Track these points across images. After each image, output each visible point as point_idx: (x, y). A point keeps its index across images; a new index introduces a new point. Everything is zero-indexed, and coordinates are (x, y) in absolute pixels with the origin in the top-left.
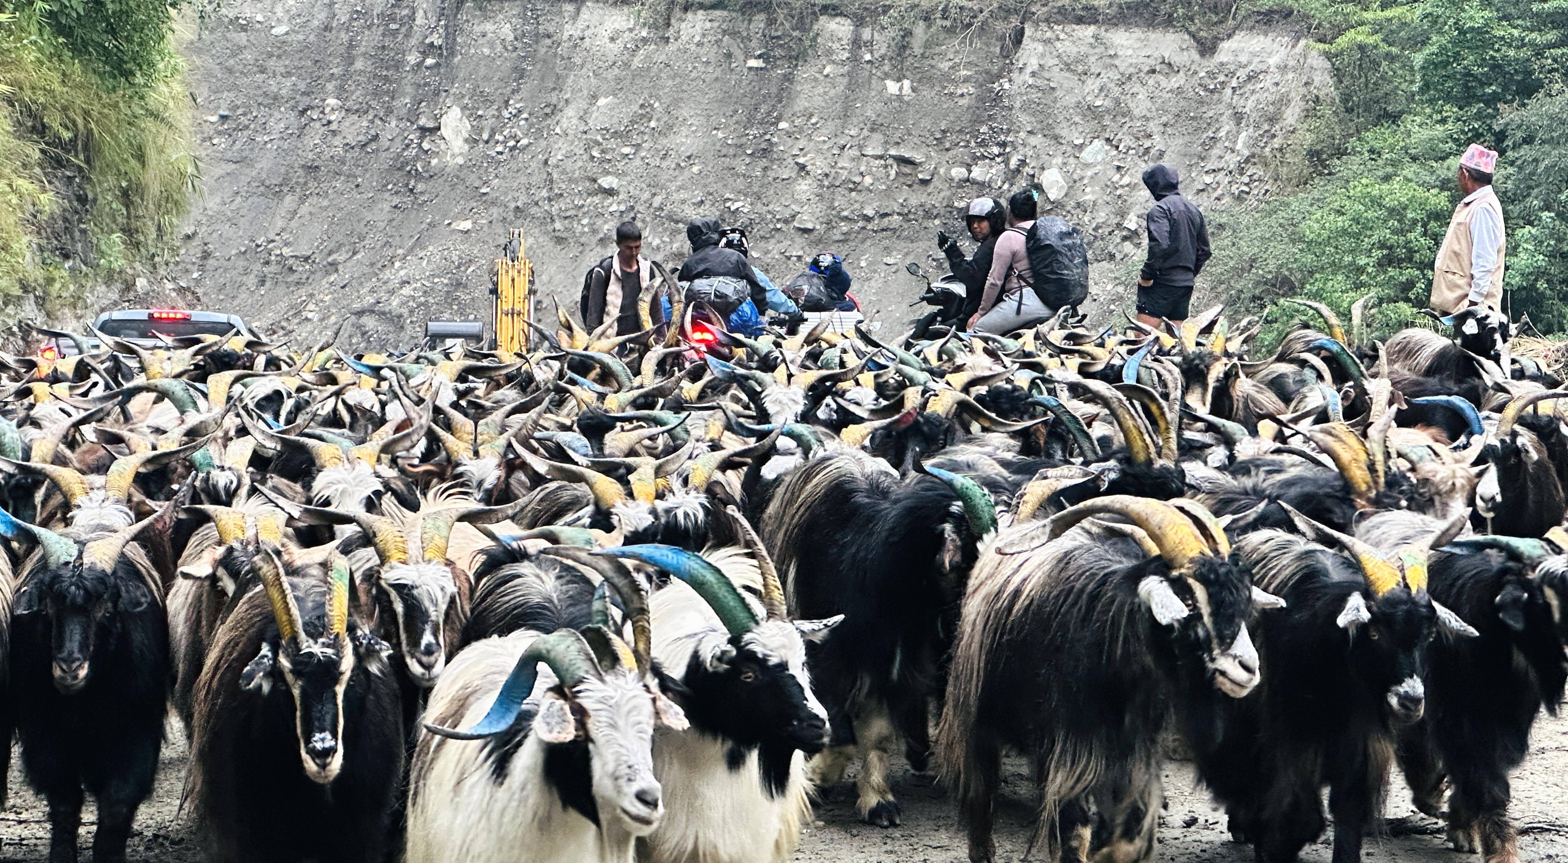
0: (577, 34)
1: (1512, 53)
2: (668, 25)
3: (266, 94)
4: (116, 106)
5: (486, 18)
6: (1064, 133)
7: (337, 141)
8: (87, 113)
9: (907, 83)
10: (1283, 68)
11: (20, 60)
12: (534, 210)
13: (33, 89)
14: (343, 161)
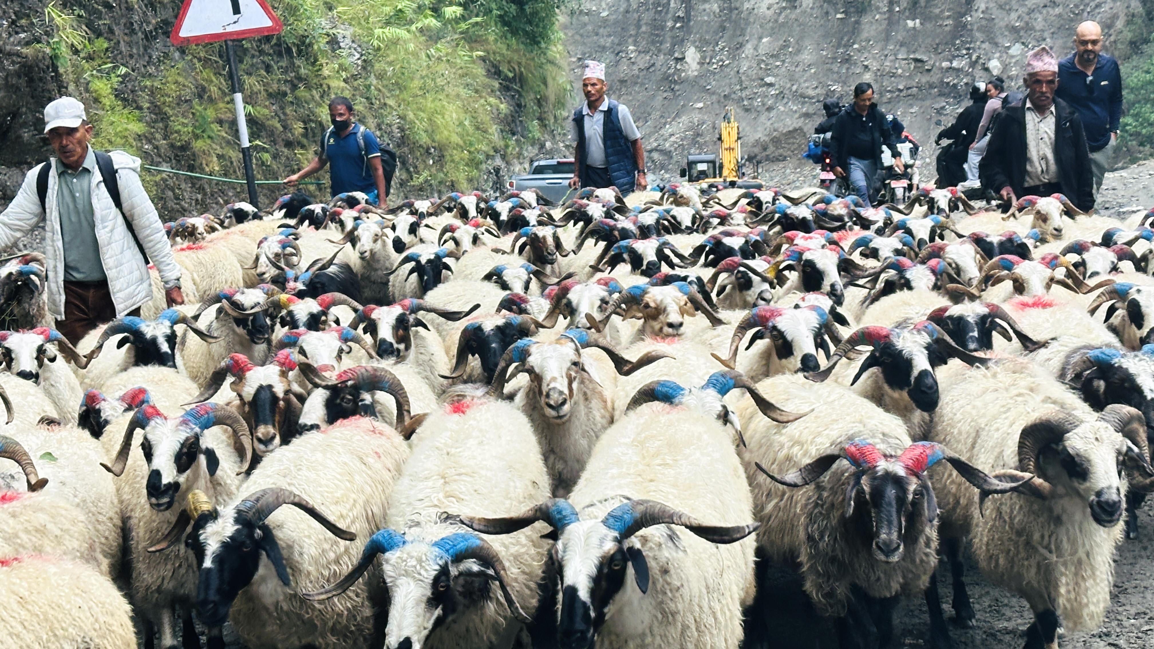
0: (751, 7)
3: (599, 46)
4: (533, 59)
5: (705, 2)
7: (635, 67)
8: (519, 64)
9: (918, 21)
11: (487, 39)
12: (733, 96)
13: (494, 53)
14: (638, 77)
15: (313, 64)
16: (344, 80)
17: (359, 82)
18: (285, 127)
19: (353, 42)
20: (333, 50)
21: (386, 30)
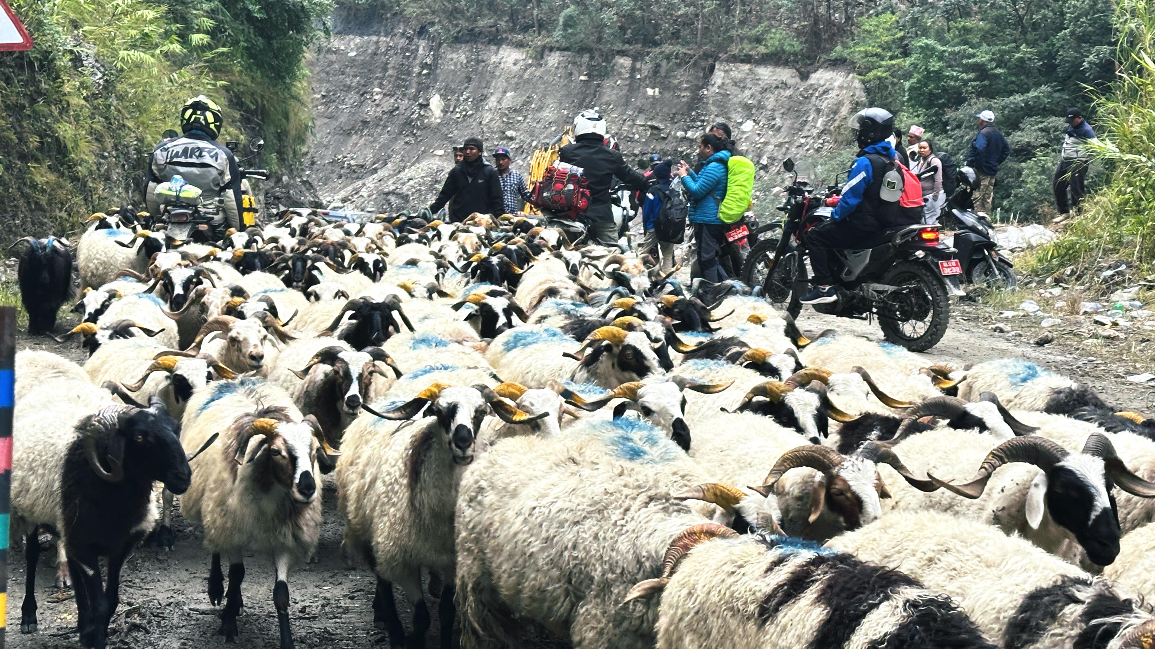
0: (497, 61)
1: (952, 83)
2: (542, 58)
3: (344, 86)
4: (277, 93)
5: (453, 52)
6: (733, 116)
7: (379, 110)
8: (262, 97)
9: (657, 90)
10: (841, 87)
11: (232, 70)
13: (238, 84)
14: (381, 119)
15: (54, 80)
16: (84, 98)
17: (99, 101)
18: (20, 139)
19: (97, 61)
20: (76, 67)
21: (131, 53)
